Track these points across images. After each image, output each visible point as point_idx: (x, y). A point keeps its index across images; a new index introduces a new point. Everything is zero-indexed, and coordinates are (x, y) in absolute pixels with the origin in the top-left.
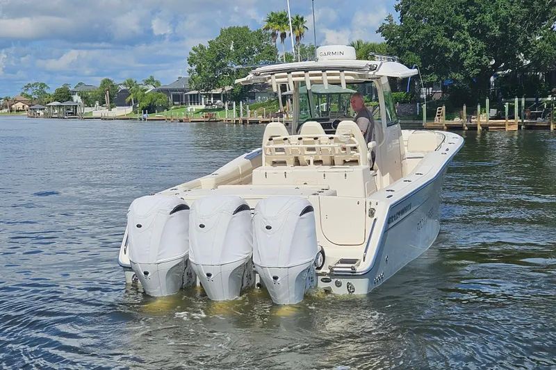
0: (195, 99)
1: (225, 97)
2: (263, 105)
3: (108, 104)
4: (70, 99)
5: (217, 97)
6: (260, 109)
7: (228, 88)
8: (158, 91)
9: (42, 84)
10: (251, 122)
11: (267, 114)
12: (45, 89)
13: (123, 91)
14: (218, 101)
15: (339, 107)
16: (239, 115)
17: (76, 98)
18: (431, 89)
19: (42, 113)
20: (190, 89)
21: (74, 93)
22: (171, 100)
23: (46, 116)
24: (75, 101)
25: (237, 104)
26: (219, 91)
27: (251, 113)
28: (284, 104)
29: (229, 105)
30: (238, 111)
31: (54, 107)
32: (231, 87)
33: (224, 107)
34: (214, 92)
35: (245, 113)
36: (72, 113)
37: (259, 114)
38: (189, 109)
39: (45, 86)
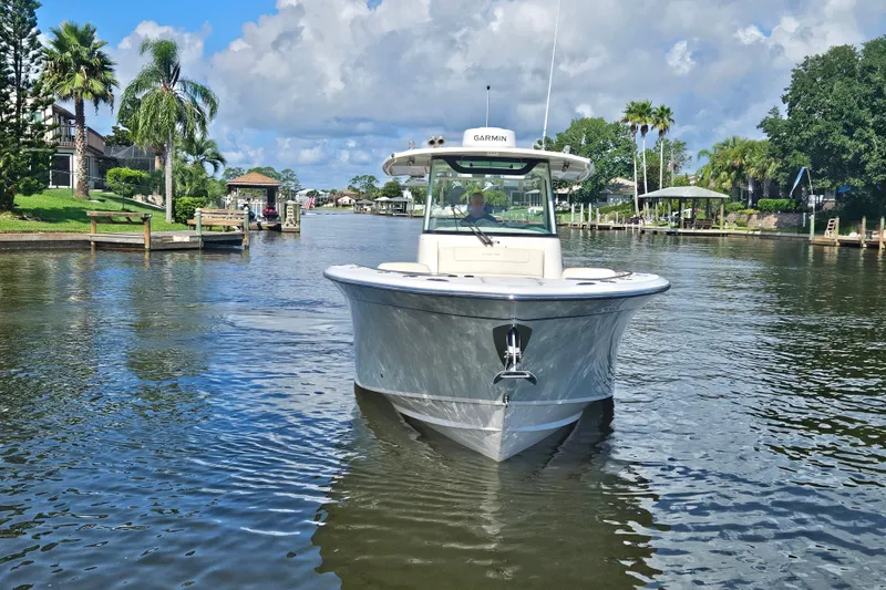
0: (536, 199)
1: (572, 198)
2: (616, 209)
3: (441, 202)
4: (401, 195)
5: (563, 197)
6: (612, 214)
7: (575, 188)
8: (497, 189)
9: (371, 177)
10: (601, 228)
11: (620, 219)
12: (374, 183)
13: (458, 188)
14: (564, 202)
15: (707, 213)
16: (587, 219)
17: (407, 194)
18: (822, 196)
19: (369, 209)
20: (533, 188)
21: (404, 188)
22: (510, 199)
23: (374, 212)
24: (405, 196)
25: (586, 207)
26: (565, 191)
27: (601, 218)
28: (641, 208)
29: (576, 207)
30: (586, 215)
31: (382, 202)
32: (580, 187)
33: (570, 210)
34: (560, 191)
35: (594, 217)
36: (401, 210)
37: (610, 219)
38: (529, 211)
39: (374, 179)
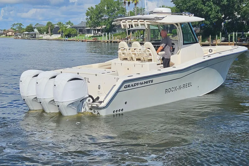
0: (89, 31)
1: (102, 31)
2: (119, 35)
3: (50, 33)
4: (33, 31)
5: (99, 30)
6: (118, 36)
7: (104, 27)
8: (72, 28)
9: (20, 24)
10: (114, 42)
11: (121, 38)
12: (22, 26)
13: (57, 27)
14: (99, 32)
15: (154, 35)
16: (108, 39)
17: (36, 30)
18: (195, 28)
19: (20, 37)
20: (87, 27)
21: (35, 28)
22: (78, 32)
23: (22, 38)
24: (35, 31)
25: (108, 34)
26: (99, 28)
27: (114, 38)
28: (129, 34)
29: (104, 34)
30: (108, 37)
31: (25, 34)
32: (105, 26)
33: (102, 35)
34: (97, 28)
35: (111, 38)
36: (34, 37)
37: (118, 38)
38: (86, 36)
39: (22, 25)
